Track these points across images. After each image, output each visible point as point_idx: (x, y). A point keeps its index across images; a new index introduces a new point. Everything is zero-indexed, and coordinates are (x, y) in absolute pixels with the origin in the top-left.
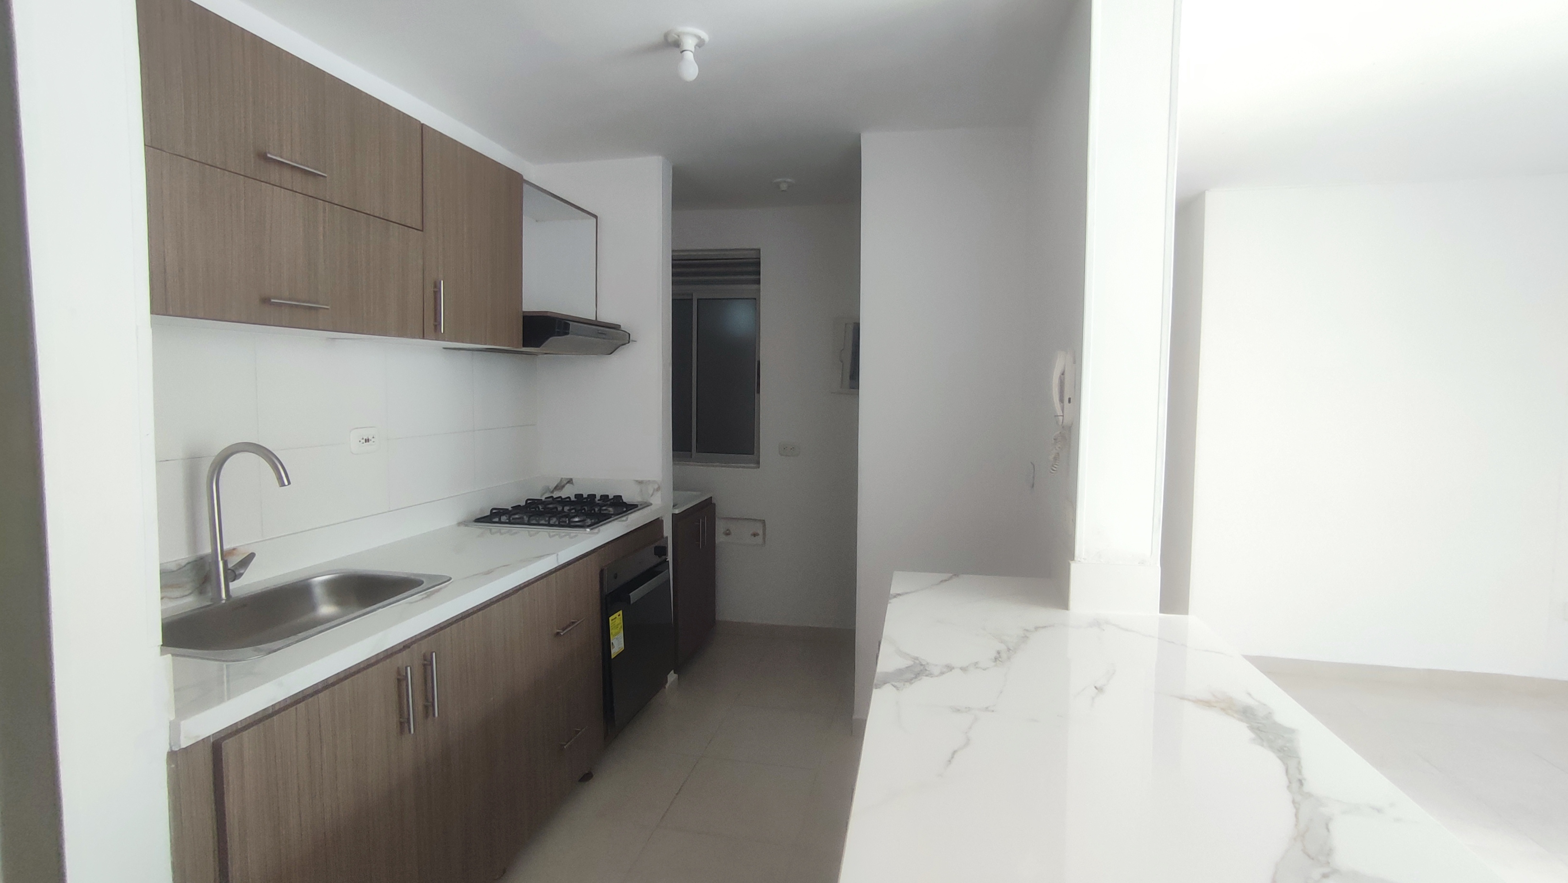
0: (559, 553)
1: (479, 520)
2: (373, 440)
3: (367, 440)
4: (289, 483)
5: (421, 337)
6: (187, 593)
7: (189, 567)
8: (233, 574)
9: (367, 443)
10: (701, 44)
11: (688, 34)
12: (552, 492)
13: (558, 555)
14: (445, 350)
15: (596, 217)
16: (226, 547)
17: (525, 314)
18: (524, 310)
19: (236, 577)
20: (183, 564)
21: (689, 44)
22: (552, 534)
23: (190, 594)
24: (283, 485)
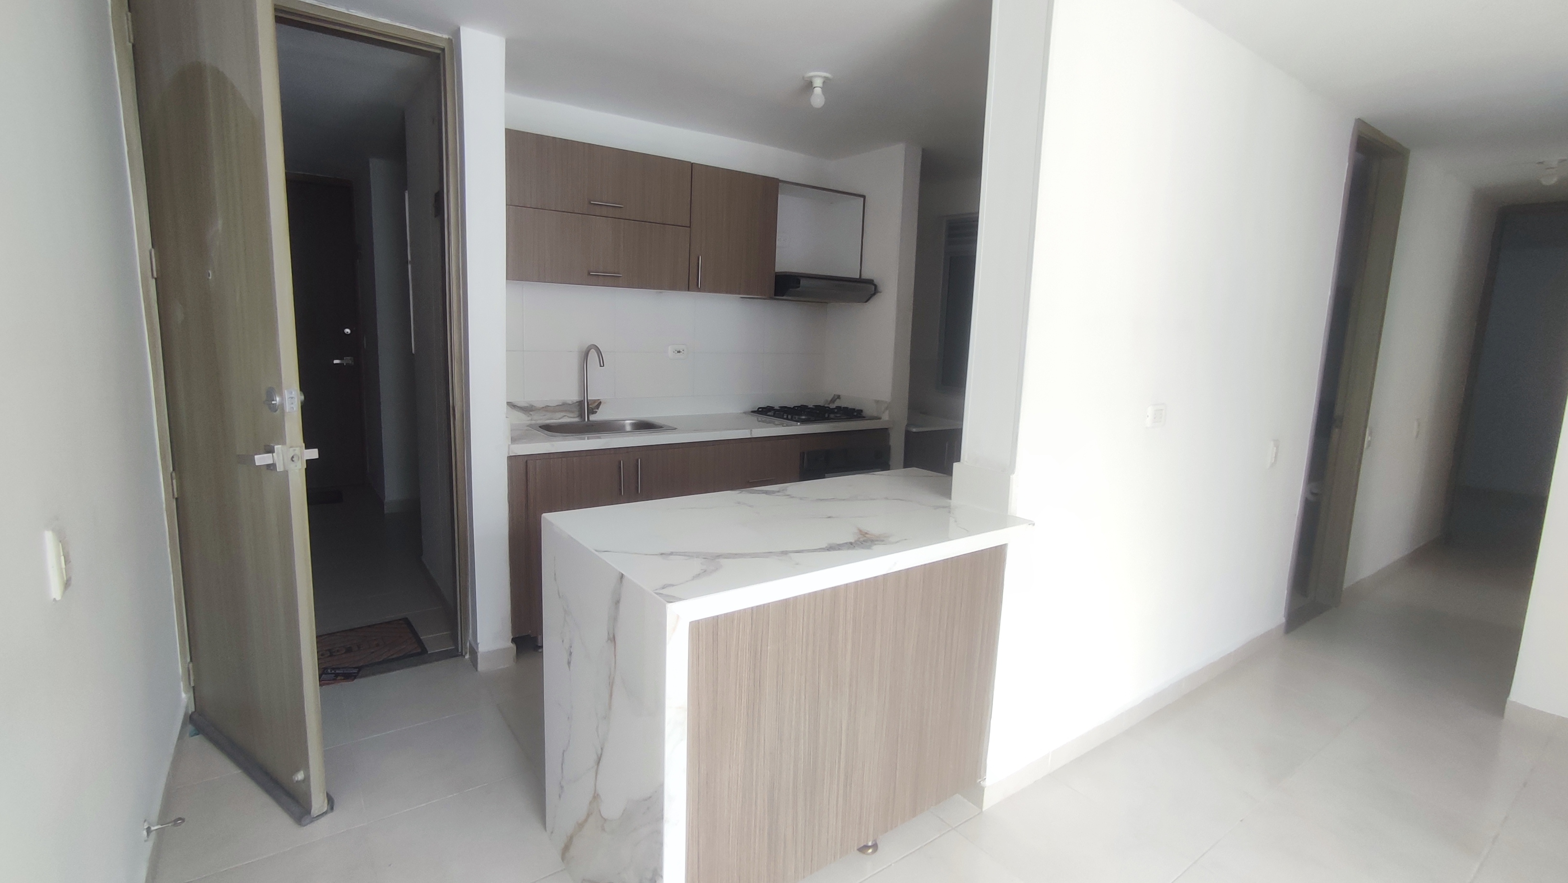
0: (753, 430)
1: (753, 412)
2: (683, 352)
3: (679, 352)
4: (604, 366)
5: (687, 289)
6: (575, 416)
7: (577, 404)
8: (592, 411)
9: (679, 354)
10: (826, 81)
11: (816, 76)
12: (829, 404)
13: (751, 431)
14: (741, 299)
15: (864, 197)
16: (589, 399)
17: (777, 274)
18: (776, 271)
19: (594, 413)
20: (575, 402)
21: (818, 82)
22: (760, 419)
23: (576, 417)
24: (601, 366)
